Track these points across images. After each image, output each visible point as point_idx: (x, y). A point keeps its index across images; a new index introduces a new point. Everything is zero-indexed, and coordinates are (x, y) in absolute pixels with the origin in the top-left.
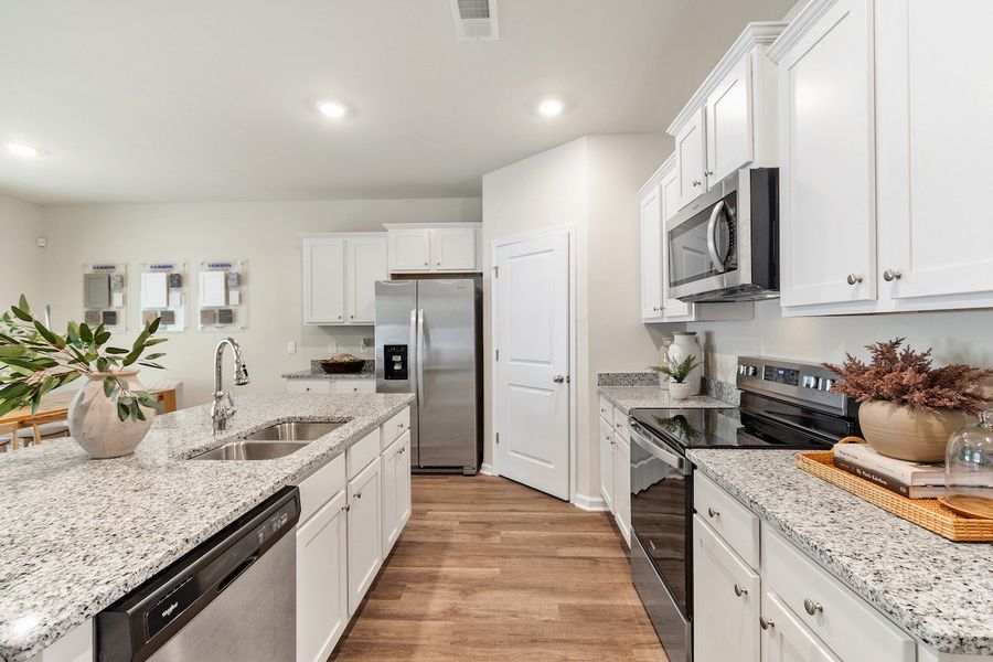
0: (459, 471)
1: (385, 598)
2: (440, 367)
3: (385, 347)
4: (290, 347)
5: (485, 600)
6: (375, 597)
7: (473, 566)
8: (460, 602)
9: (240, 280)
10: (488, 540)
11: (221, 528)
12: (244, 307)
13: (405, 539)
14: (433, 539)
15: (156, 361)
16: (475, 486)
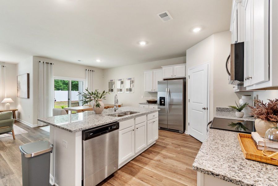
0: (178, 131)
1: (146, 153)
2: (173, 103)
3: (160, 97)
4: (142, 97)
5: (168, 161)
6: (145, 153)
7: (169, 153)
8: (162, 159)
9: (133, 82)
10: (177, 149)
11: (101, 125)
12: (133, 88)
13: (157, 143)
14: (163, 145)
15: (105, 98)
16: (181, 136)
